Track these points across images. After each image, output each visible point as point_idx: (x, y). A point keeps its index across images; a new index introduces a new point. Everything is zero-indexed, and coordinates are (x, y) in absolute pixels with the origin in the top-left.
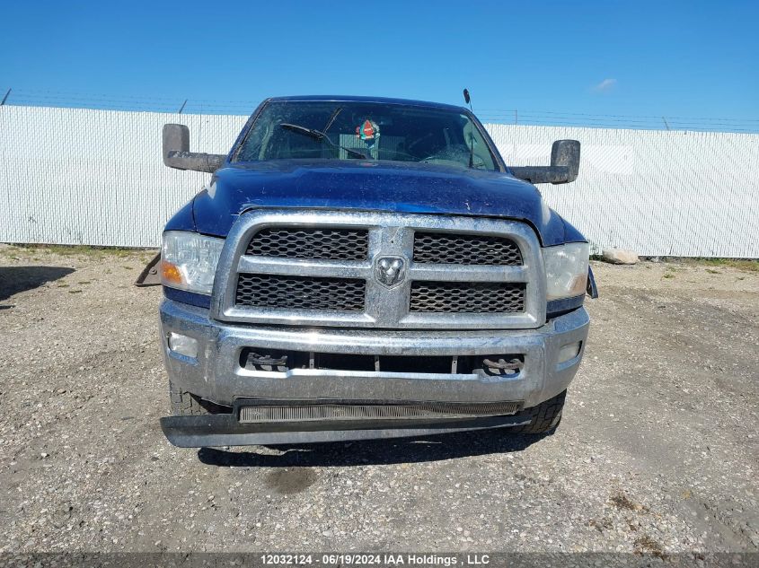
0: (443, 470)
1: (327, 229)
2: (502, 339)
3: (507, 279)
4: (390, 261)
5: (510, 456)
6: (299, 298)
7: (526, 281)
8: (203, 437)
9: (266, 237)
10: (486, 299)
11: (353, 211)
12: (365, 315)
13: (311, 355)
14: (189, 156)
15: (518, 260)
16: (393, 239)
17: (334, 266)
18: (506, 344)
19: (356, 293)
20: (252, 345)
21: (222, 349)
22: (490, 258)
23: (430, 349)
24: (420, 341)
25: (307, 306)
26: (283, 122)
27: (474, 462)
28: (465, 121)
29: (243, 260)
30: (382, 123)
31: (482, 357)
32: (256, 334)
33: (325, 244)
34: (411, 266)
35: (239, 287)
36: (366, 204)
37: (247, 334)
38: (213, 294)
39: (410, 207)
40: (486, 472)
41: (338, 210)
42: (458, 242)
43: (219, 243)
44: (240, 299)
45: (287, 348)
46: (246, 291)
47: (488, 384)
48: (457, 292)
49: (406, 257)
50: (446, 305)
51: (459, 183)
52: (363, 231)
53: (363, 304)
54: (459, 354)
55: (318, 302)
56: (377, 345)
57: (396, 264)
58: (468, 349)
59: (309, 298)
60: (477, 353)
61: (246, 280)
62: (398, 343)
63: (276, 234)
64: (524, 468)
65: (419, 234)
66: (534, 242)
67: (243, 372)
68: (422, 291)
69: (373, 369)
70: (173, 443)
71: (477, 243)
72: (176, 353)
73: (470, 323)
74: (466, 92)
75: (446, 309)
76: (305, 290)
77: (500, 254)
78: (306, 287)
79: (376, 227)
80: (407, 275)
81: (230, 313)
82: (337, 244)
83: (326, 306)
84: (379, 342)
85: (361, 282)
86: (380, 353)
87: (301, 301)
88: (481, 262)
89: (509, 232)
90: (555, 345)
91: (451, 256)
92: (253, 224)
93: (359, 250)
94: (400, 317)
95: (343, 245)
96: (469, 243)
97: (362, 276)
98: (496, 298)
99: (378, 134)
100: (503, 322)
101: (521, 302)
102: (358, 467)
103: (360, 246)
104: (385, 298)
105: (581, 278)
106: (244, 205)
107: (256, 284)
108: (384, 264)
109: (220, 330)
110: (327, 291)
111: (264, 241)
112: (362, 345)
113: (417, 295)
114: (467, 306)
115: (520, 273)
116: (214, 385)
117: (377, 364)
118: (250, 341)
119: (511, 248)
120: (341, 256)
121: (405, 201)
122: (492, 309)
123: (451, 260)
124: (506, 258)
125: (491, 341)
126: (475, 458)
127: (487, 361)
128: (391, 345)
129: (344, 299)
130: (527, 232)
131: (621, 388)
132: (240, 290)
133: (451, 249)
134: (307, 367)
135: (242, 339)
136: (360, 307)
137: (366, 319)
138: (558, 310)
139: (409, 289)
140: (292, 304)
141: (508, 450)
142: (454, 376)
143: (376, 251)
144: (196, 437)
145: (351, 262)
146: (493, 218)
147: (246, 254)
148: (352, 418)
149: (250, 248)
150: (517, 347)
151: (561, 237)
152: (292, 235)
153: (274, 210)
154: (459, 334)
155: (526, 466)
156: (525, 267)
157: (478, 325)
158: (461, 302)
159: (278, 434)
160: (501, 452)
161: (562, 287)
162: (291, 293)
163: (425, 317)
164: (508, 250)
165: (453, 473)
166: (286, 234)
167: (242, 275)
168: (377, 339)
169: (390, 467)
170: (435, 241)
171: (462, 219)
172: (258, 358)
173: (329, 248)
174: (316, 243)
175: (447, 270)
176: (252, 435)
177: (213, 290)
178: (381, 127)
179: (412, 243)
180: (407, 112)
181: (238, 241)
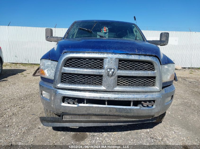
0: (127, 134)
1: (90, 59)
2: (148, 95)
3: (150, 75)
4: (111, 69)
5: (148, 130)
6: (81, 81)
7: (156, 76)
8: (52, 123)
9: (71, 61)
10: (142, 82)
11: (99, 53)
12: (102, 86)
13: (85, 99)
14: (52, 37)
15: (153, 69)
16: (112, 62)
17: (92, 71)
18: (149, 97)
19: (100, 79)
20: (66, 96)
21: (57, 97)
22: (144, 68)
23: (124, 98)
24: (120, 96)
25: (84, 83)
26: (80, 27)
27: (137, 132)
28: (134, 27)
29: (63, 68)
30: (109, 27)
31: (141, 101)
32: (67, 92)
33: (90, 63)
34: (118, 71)
35: (62, 77)
36: (103, 50)
37: (64, 92)
38: (54, 79)
39: (117, 51)
40: (141, 136)
41: (94, 52)
42: (133, 63)
43: (56, 63)
44: (63, 81)
45: (77, 97)
46: (64, 78)
47: (143, 110)
48: (133, 79)
49: (116, 68)
50: (129, 84)
51: (133, 44)
52: (102, 59)
53: (102, 83)
54: (134, 100)
55: (87, 82)
56: (106, 97)
57: (112, 70)
58: (137, 98)
59: (85, 81)
60: (140, 100)
61: (65, 75)
62: (113, 96)
63: (73, 60)
64: (153, 134)
65: (120, 60)
66: (158, 63)
67: (63, 104)
68: (121, 79)
69: (105, 104)
70: (43, 125)
71: (139, 63)
72: (44, 97)
73: (137, 90)
74: (135, 17)
75: (129, 85)
76: (83, 78)
77: (147, 67)
78: (84, 77)
79: (106, 58)
80: (116, 74)
81: (59, 85)
82: (93, 64)
83: (90, 84)
84: (107, 96)
85: (101, 76)
86: (107, 99)
87: (82, 82)
88: (141, 69)
89: (150, 60)
90: (164, 97)
91: (131, 68)
92: (66, 57)
93: (101, 65)
94: (114, 87)
95: (95, 64)
96: (137, 63)
97: (101, 74)
98: (146, 81)
99: (108, 31)
100: (148, 89)
101: (154, 83)
102: (101, 133)
103: (101, 64)
104: (109, 81)
105: (173, 75)
106: (64, 51)
107: (68, 76)
108: (109, 70)
109: (56, 91)
110: (90, 79)
111: (70, 62)
112: (101, 96)
113: (119, 80)
114: (136, 84)
115: (154, 74)
116: (55, 108)
117: (106, 103)
118: (65, 94)
119: (151, 65)
120: (95, 67)
121: (116, 50)
122: (144, 85)
123: (131, 69)
124: (149, 68)
125: (144, 96)
126: (137, 131)
127: (143, 102)
128: (111, 97)
129: (96, 81)
130: (156, 60)
131: (181, 108)
132: (62, 78)
133: (131, 65)
134: (84, 103)
135: (63, 94)
136: (101, 84)
137: (103, 88)
138: (166, 85)
139: (117, 78)
140: (79, 83)
141: (147, 128)
142: (132, 107)
143: (106, 66)
144: (50, 123)
145: (98, 69)
146: (145, 55)
147: (65, 66)
148: (98, 119)
149: (65, 64)
150: (153, 98)
151: (167, 62)
152: (79, 60)
153: (73, 52)
154: (133, 93)
155: (154, 134)
156: (156, 71)
157: (140, 90)
158: (134, 83)
159: (75, 123)
160: (145, 129)
161: (167, 78)
162: (78, 79)
163: (122, 87)
164: (150, 66)
165: (130, 136)
166: (77, 60)
167: (63, 74)
168: (106, 95)
169: (111, 133)
170: (125, 63)
171: (135, 55)
172: (68, 100)
173: (91, 65)
174: (87, 63)
175: (130, 72)
176: (67, 123)
177: (54, 78)
178: (108, 29)
179: (118, 63)
180: (117, 24)
181: (62, 62)
